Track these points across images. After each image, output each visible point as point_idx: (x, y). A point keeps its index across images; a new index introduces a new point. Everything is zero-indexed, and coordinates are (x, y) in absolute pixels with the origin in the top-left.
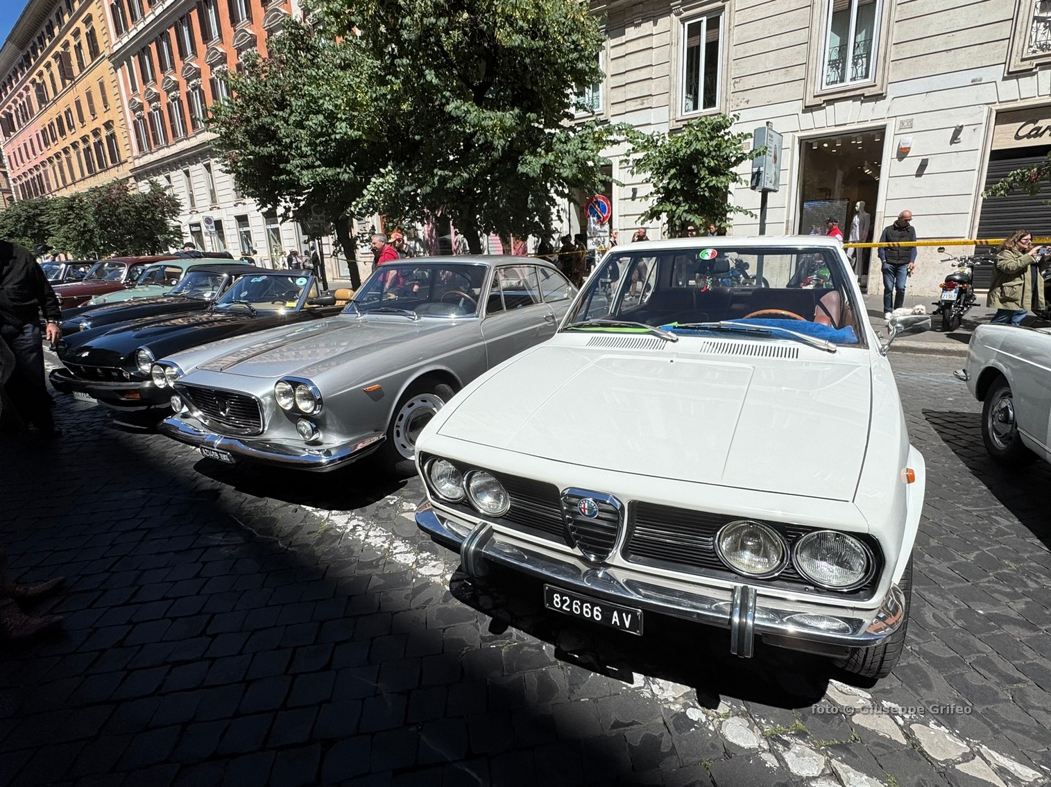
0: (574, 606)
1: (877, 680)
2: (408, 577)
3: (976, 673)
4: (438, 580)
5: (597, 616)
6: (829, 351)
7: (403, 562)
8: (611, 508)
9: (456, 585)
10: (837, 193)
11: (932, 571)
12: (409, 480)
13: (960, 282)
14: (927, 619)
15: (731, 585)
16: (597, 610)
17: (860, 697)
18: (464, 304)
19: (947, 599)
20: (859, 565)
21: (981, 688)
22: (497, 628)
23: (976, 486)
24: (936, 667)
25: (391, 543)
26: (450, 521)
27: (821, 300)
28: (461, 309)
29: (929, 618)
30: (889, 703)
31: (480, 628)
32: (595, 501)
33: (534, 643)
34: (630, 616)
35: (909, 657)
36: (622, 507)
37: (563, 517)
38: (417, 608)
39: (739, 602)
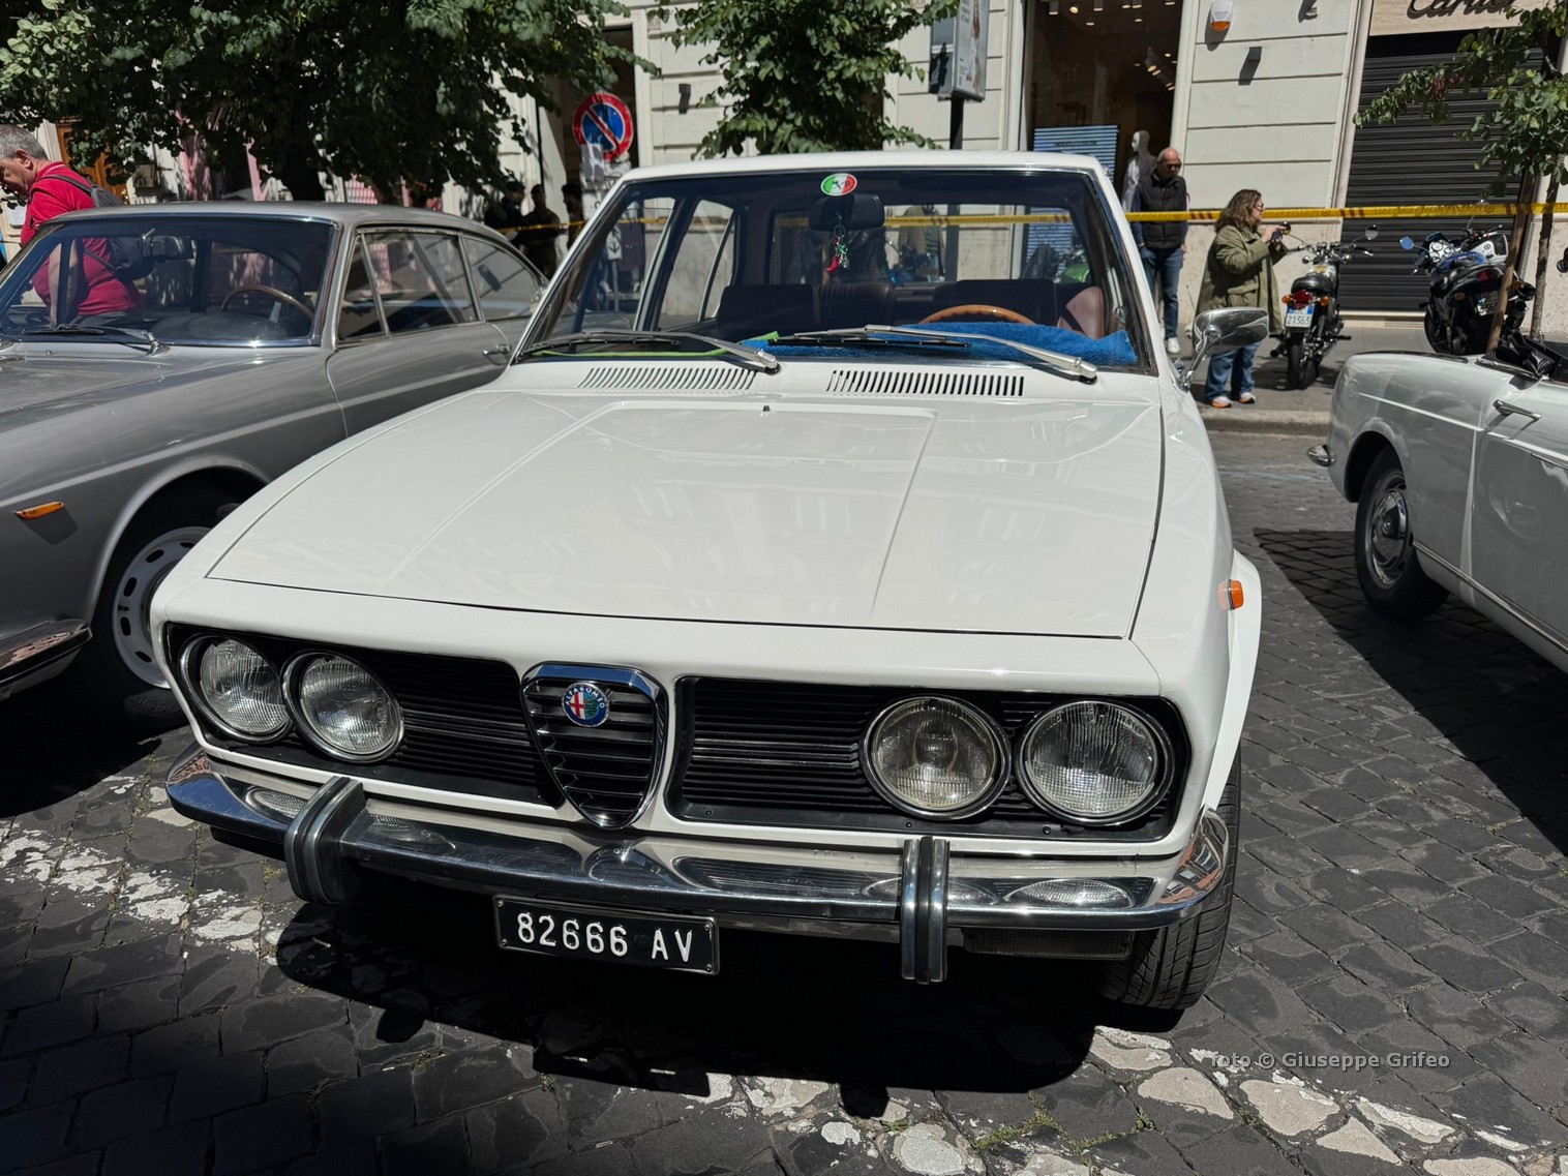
0: (566, 933)
1: (1182, 1011)
2: (170, 950)
3: (1348, 977)
4: (247, 945)
5: (619, 946)
6: (1083, 379)
7: (154, 916)
8: (637, 699)
9: (292, 952)
10: (1097, 111)
11: (1273, 810)
12: (164, 737)
13: (1318, 291)
14: (1266, 895)
15: (898, 840)
16: (618, 934)
17: (1152, 1048)
18: (281, 315)
19: (1300, 856)
20: (1143, 766)
21: (1357, 1000)
22: (395, 1029)
23: (1345, 657)
24: (1282, 977)
25: (123, 879)
26: (258, 789)
27: (1070, 306)
28: (272, 325)
29: (1269, 892)
30: (1203, 1052)
31: (357, 1036)
32: (602, 685)
33: (485, 1049)
34: (690, 934)
35: (1236, 965)
36: (663, 694)
37: (531, 734)
38: (196, 1015)
39: (914, 871)
